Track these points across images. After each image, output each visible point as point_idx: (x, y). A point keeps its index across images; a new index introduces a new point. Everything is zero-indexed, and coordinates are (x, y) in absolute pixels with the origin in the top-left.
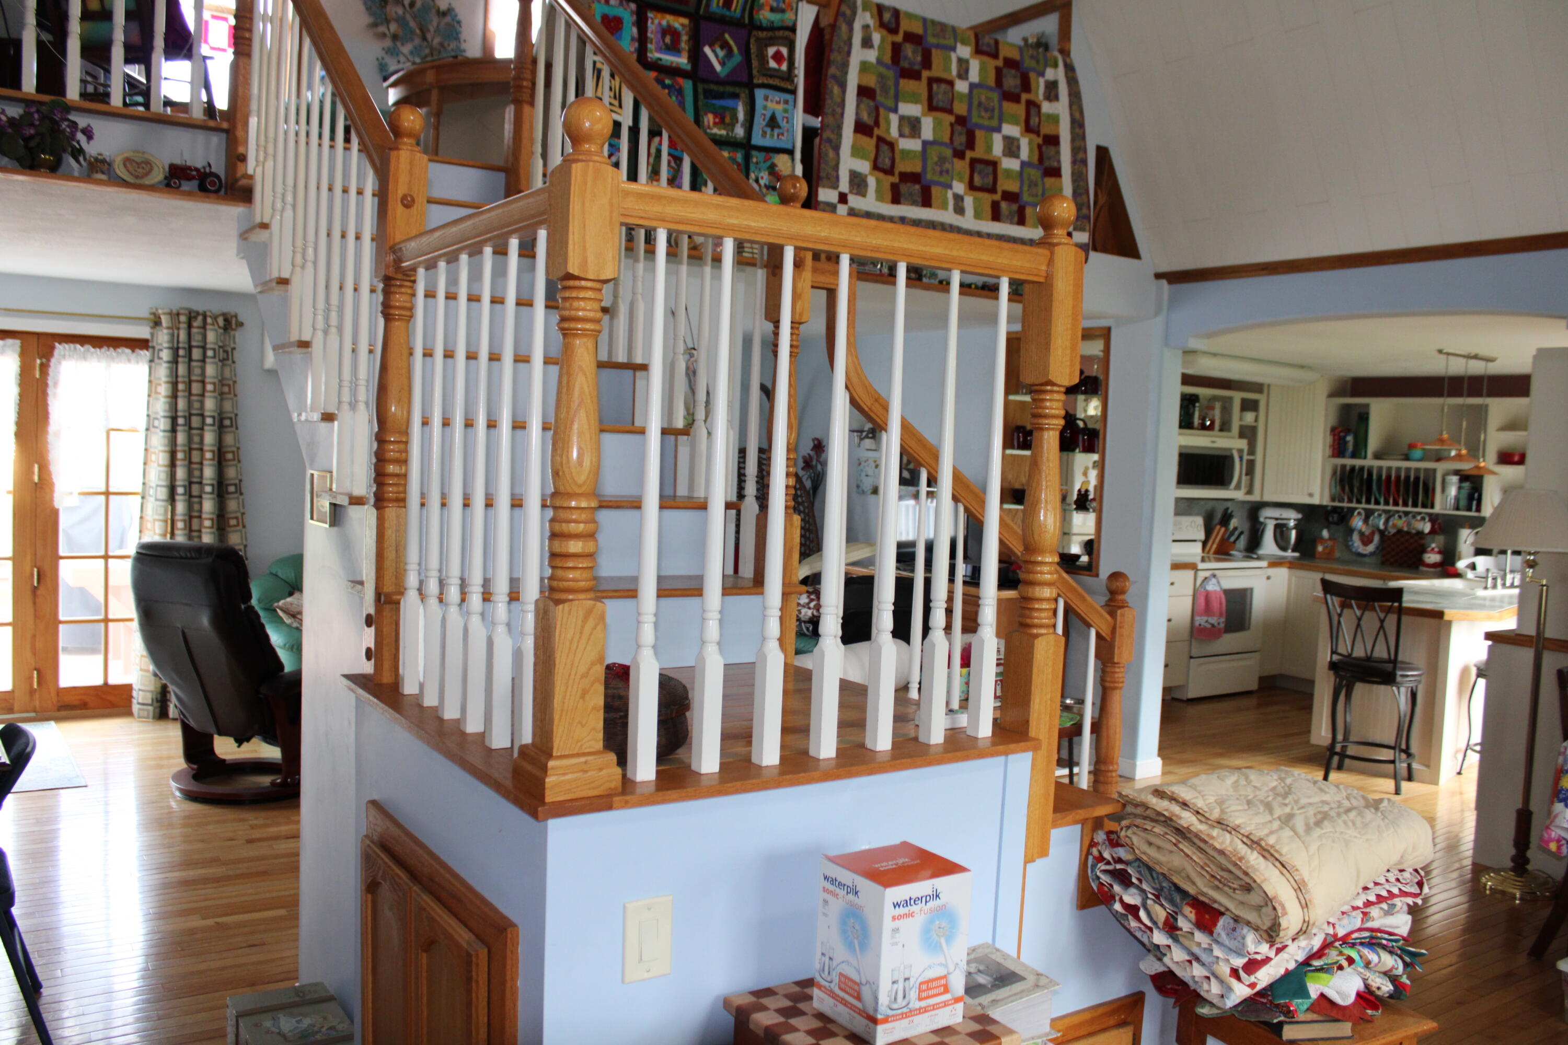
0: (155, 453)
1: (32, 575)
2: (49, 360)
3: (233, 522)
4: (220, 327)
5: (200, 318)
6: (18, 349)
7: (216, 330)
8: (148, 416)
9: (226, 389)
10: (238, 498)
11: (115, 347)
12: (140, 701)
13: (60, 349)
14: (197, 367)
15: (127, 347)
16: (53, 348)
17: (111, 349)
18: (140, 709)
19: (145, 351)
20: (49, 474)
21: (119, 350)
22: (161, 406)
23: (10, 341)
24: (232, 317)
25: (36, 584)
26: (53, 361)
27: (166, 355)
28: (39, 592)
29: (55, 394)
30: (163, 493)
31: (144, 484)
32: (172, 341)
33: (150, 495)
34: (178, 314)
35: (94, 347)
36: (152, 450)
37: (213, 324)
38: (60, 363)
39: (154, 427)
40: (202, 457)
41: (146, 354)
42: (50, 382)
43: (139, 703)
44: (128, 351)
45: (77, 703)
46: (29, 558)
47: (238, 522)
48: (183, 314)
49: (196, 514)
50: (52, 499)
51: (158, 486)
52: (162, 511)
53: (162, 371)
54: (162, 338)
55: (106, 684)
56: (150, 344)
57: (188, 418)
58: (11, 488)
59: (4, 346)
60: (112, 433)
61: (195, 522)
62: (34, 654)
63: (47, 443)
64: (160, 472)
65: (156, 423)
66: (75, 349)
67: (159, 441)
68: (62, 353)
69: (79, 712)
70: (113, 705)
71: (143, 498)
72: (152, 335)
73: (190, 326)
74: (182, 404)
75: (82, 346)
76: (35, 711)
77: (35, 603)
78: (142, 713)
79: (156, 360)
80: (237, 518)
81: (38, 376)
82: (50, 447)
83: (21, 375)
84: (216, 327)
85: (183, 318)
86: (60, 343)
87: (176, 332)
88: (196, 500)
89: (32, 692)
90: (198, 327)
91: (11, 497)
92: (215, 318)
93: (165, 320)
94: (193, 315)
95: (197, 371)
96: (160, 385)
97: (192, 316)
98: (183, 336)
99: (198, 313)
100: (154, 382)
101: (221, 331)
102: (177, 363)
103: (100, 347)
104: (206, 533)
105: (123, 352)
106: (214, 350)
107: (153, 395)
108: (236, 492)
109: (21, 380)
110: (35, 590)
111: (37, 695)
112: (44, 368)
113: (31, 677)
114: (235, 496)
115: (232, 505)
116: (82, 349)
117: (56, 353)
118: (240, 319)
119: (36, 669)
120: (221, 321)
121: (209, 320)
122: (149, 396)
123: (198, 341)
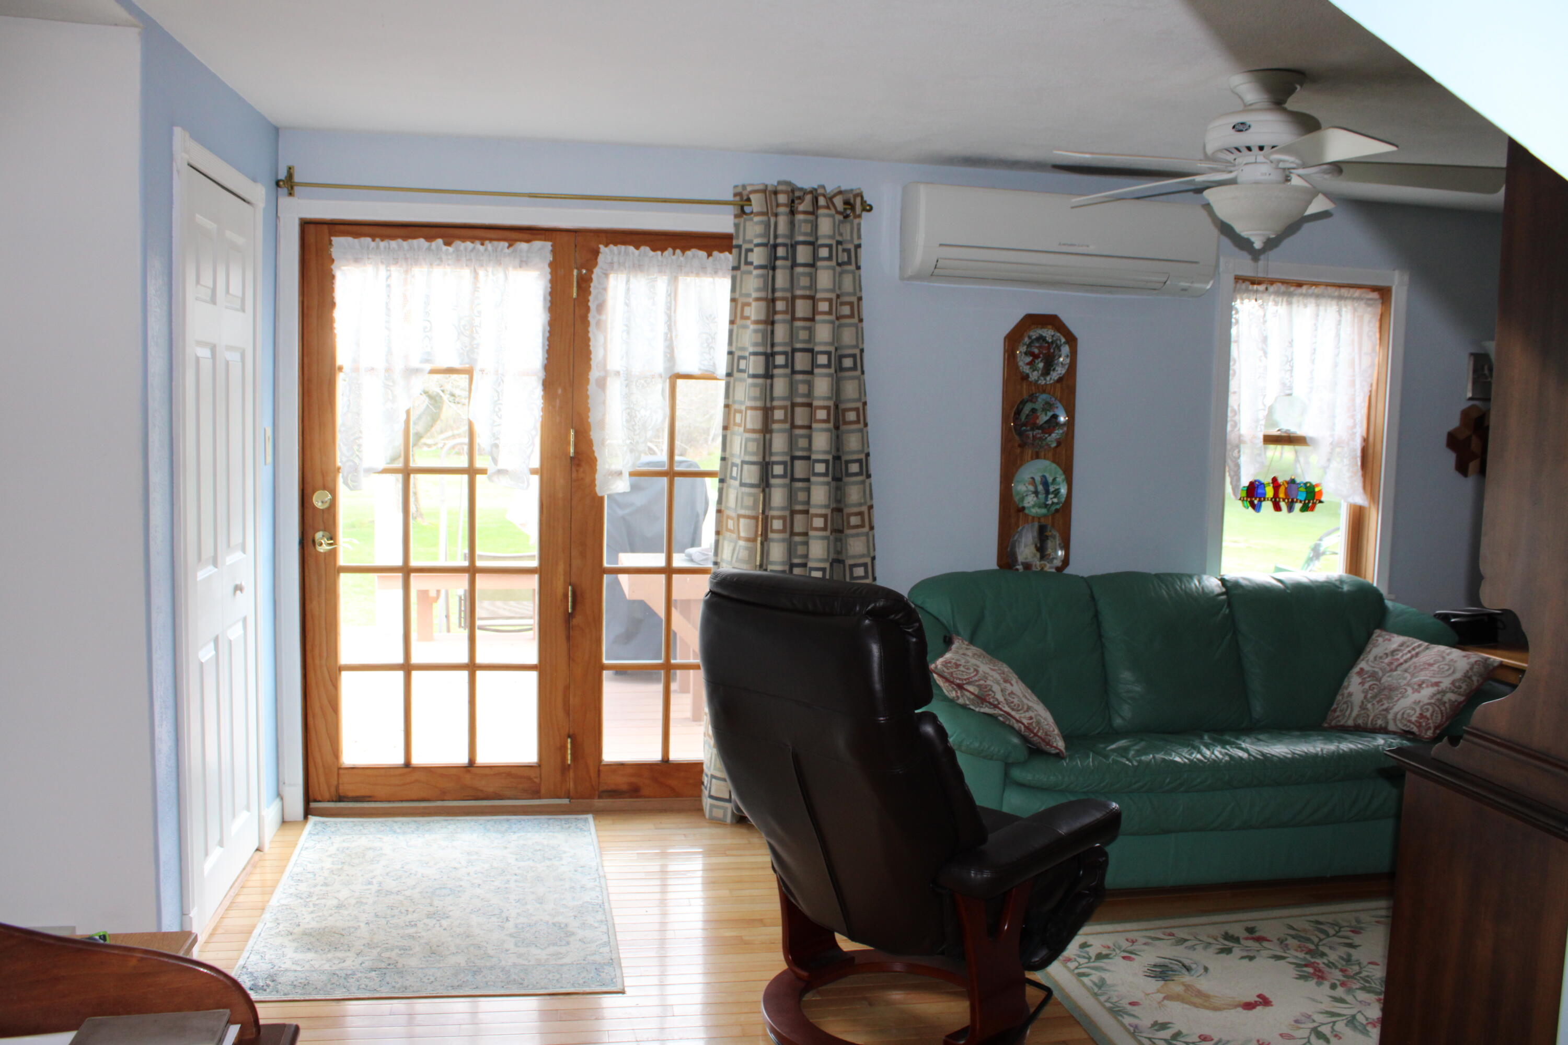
0: (740, 412)
1: (566, 596)
2: (590, 272)
3: (854, 520)
4: (838, 212)
5: (808, 198)
6: (550, 258)
7: (832, 216)
8: (730, 353)
9: (846, 310)
10: (863, 482)
11: (684, 249)
12: (713, 793)
13: (607, 253)
14: (804, 274)
15: (700, 248)
16: (596, 253)
17: (678, 251)
18: (712, 806)
19: (727, 254)
20: (590, 443)
21: (689, 253)
22: (749, 338)
23: (537, 244)
24: (856, 196)
25: (570, 611)
26: (597, 271)
27: (758, 256)
28: (576, 621)
29: (598, 323)
30: (751, 474)
31: (723, 459)
32: (766, 234)
33: (732, 478)
34: (776, 193)
35: (654, 250)
36: (736, 406)
37: (828, 207)
38: (606, 275)
39: (740, 371)
40: (812, 417)
41: (728, 258)
42: (592, 305)
43: (711, 797)
44: (703, 254)
45: (624, 787)
46: (561, 568)
47: (863, 520)
48: (783, 192)
49: (799, 507)
50: (593, 481)
51: (743, 462)
52: (749, 501)
53: (753, 283)
54: (753, 230)
55: (665, 760)
56: (735, 242)
57: (790, 356)
58: (536, 463)
59: (529, 251)
60: (680, 382)
61: (799, 519)
62: (567, 712)
63: (587, 397)
64: (747, 440)
65: (743, 364)
66: (627, 253)
67: (746, 392)
68: (609, 260)
69: (627, 801)
70: (674, 793)
71: (722, 481)
72: (737, 226)
73: (792, 212)
74: (781, 332)
75: (637, 248)
76: (568, 796)
77: (568, 638)
78: (718, 813)
79: (744, 267)
80: (860, 514)
81: (575, 295)
82: (591, 402)
83: (551, 294)
84: (833, 212)
85: (782, 198)
86: (606, 245)
87: (773, 220)
88: (799, 485)
89: (565, 768)
90: (805, 213)
91: (535, 480)
92: (830, 199)
93: (757, 203)
94: (797, 194)
95: (804, 281)
96: (749, 304)
97: (795, 196)
98: (782, 228)
99: (805, 192)
100: (741, 300)
101: (839, 217)
102: (774, 268)
103: (663, 250)
104: (816, 538)
105: (694, 256)
106: (830, 246)
107: (738, 321)
108: (859, 474)
109: (552, 302)
110: (569, 617)
111: (571, 774)
112: (584, 284)
113: (563, 748)
114: (860, 478)
115: (854, 494)
116: (637, 252)
117: (601, 258)
118: (869, 199)
119: (569, 736)
120: (838, 201)
121: (822, 202)
122: (732, 322)
123: (805, 234)
